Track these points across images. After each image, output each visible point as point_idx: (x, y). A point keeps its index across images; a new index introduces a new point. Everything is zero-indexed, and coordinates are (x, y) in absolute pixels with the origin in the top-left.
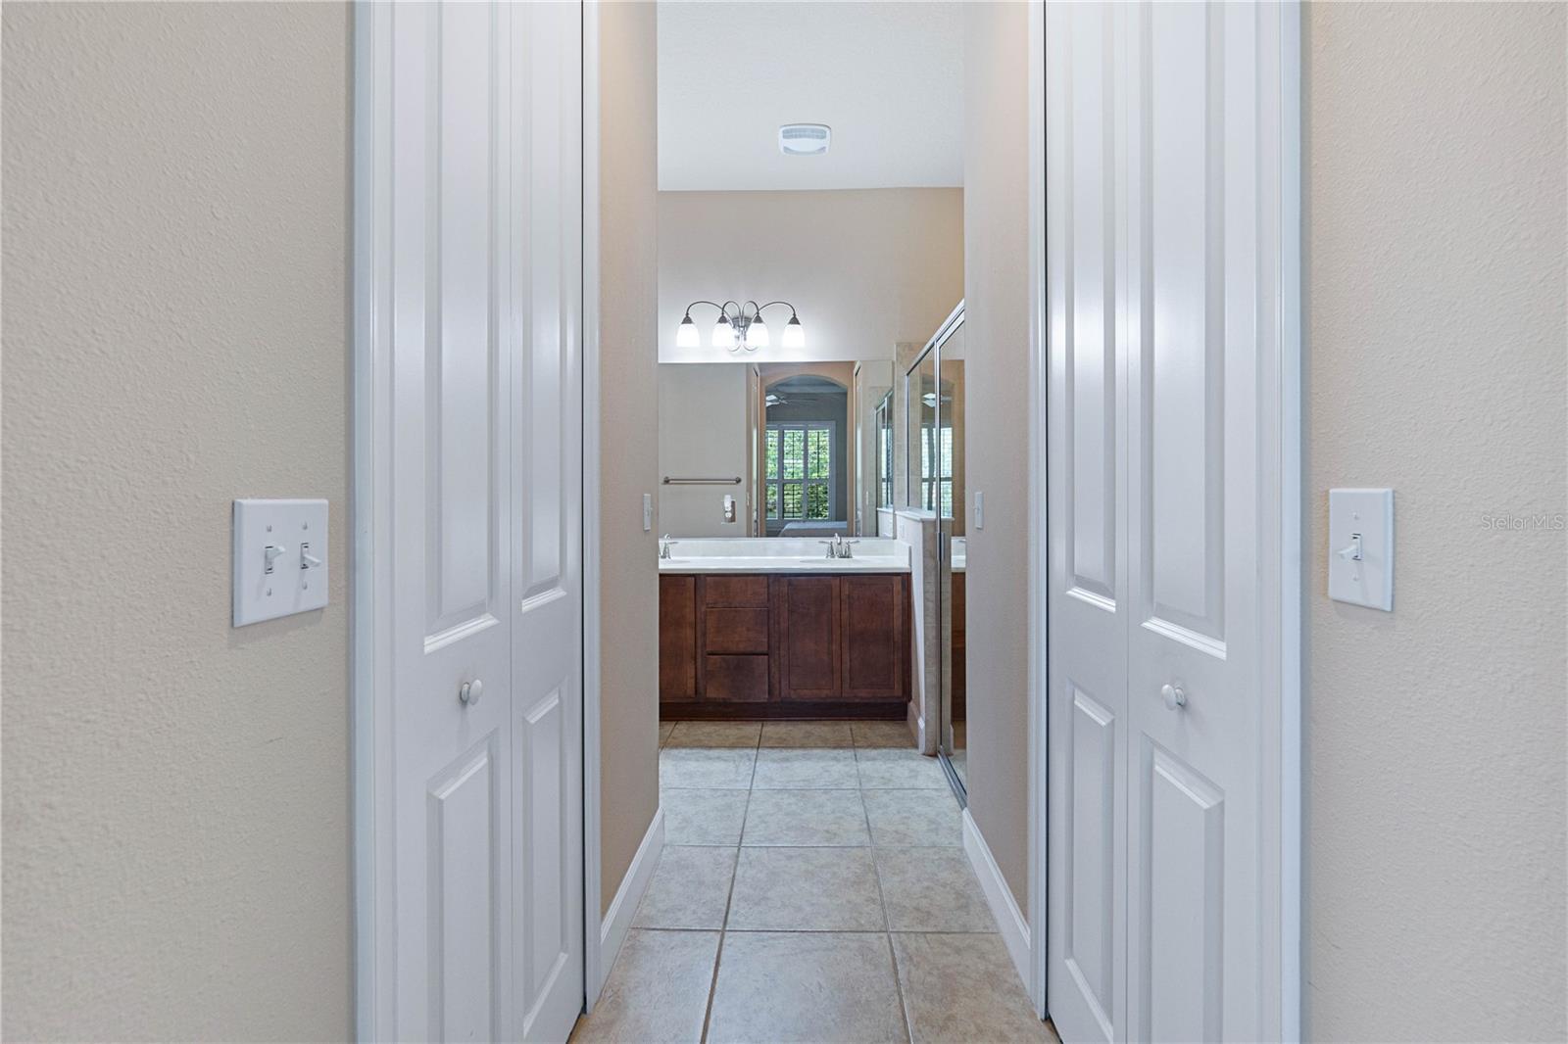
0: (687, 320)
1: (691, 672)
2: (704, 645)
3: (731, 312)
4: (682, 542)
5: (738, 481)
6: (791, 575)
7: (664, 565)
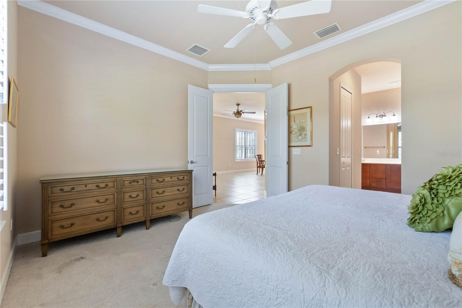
0: (369, 118)
1: (369, 181)
2: (372, 176)
3: (379, 115)
4: (367, 159)
5: (384, 147)
6: (391, 165)
7: (362, 162)
